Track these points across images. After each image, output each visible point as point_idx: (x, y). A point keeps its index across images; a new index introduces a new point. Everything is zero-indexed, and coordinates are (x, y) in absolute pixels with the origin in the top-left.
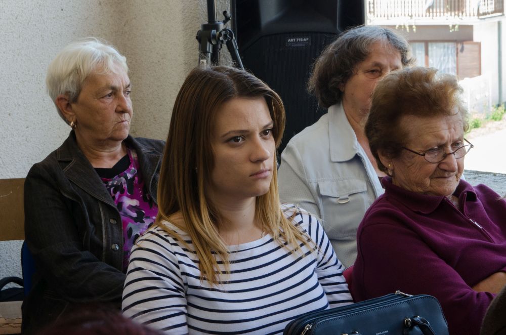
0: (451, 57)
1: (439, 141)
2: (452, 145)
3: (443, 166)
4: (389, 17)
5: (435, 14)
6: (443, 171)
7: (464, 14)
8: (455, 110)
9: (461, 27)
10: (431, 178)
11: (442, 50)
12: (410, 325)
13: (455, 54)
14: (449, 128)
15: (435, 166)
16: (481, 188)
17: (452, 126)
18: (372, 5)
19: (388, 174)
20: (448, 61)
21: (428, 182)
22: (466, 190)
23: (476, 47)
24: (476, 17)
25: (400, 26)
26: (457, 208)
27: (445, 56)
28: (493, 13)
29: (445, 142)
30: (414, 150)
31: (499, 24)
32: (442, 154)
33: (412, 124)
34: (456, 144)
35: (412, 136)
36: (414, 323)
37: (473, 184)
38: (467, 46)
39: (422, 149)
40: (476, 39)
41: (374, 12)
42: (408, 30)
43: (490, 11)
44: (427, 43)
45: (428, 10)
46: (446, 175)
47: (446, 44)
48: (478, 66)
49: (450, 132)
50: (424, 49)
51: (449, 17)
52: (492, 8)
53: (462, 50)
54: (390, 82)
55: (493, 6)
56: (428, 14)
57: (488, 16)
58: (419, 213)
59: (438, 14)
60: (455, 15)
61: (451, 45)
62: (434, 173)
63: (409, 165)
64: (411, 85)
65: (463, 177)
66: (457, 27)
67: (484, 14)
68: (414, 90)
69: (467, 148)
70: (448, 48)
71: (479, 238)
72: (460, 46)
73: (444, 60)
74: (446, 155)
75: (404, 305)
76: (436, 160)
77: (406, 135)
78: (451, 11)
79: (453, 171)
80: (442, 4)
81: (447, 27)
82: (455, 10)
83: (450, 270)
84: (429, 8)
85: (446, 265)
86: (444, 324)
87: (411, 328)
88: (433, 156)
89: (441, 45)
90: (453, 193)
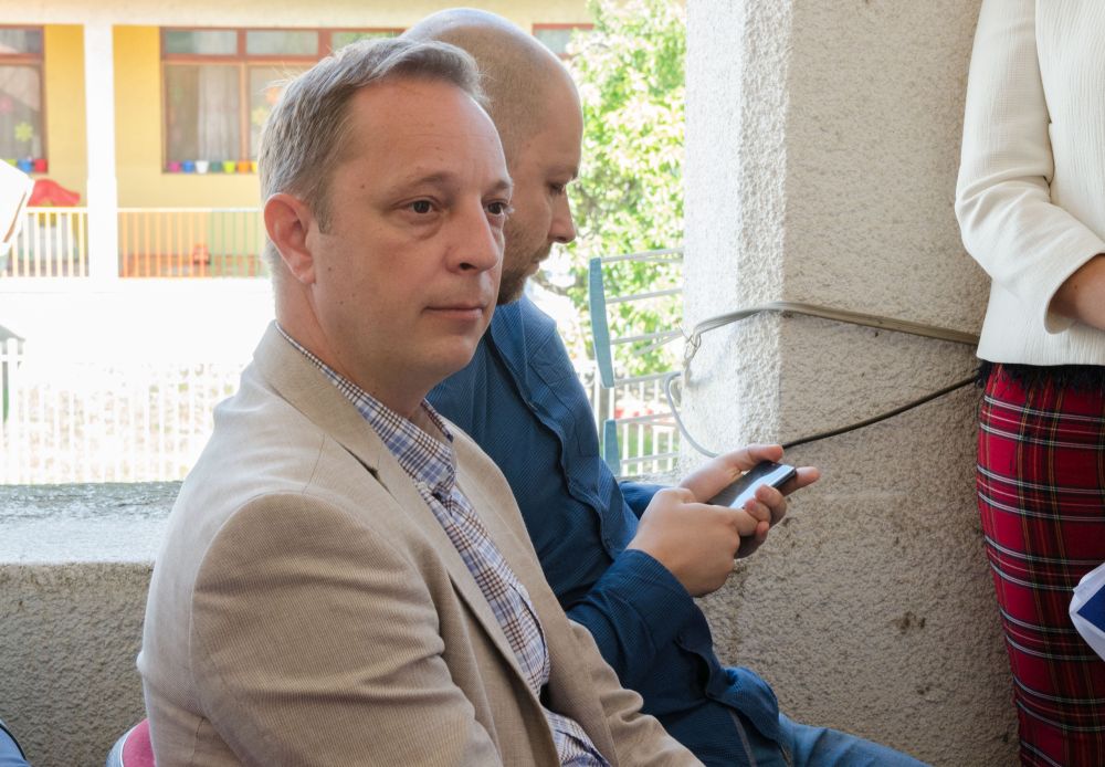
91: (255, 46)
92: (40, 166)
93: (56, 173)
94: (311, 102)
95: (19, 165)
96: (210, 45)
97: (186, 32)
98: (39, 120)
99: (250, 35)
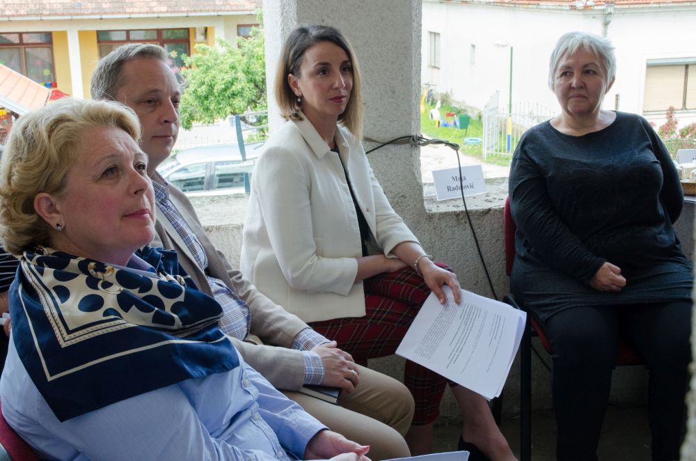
91: (133, 36)
92: (54, 85)
93: (60, 87)
94: (108, 66)
95: (46, 85)
96: (115, 37)
97: (107, 32)
98: (52, 67)
99: (131, 32)
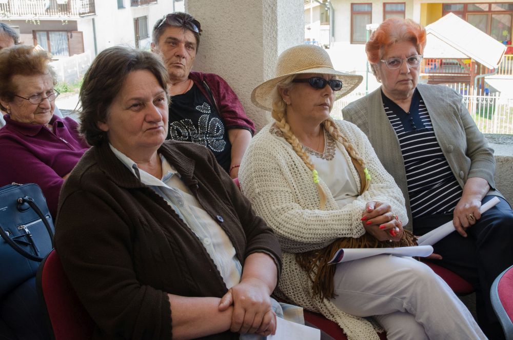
0: (64, 41)
1: (38, 91)
2: (46, 93)
3: (42, 106)
4: (21, 15)
5: (51, 13)
6: (41, 110)
7: (70, 13)
8: (47, 71)
9: (69, 21)
10: (35, 113)
11: (58, 37)
12: (21, 202)
13: (67, 39)
14: (44, 83)
15: (36, 106)
16: (67, 119)
17: (46, 81)
18: (8, 7)
19: (7, 112)
20: (63, 44)
21: (33, 116)
22: (57, 120)
23: (80, 35)
24: (78, 16)
25: (29, 21)
26: (52, 132)
27: (60, 40)
28: (88, 13)
29: (42, 91)
30: (22, 96)
31: (93, 20)
32: (40, 99)
33: (20, 81)
34: (49, 92)
35: (21, 88)
36: (24, 201)
37: (62, 117)
38: (74, 34)
39: (27, 96)
40: (79, 29)
41: (10, 11)
42: (35, 23)
43: (86, 12)
44: (48, 32)
45: (47, 11)
46: (44, 111)
47: (61, 33)
48: (82, 47)
49: (45, 85)
50: (46, 36)
51: (61, 15)
52: (87, 10)
53: (71, 37)
54: (4, 54)
55: (88, 9)
56: (47, 13)
57: (86, 15)
58: (27, 136)
59: (54, 13)
60: (65, 14)
61: (64, 34)
62: (36, 110)
63: (19, 106)
64: (18, 56)
65: (54, 113)
66: (66, 22)
67: (83, 14)
68: (19, 59)
69: (56, 94)
70: (62, 36)
71: (66, 149)
72: (69, 34)
73: (60, 43)
74: (43, 99)
75: (17, 191)
76: (37, 102)
77: (16, 87)
78: (62, 11)
79: (48, 109)
80: (55, 7)
81: (60, 21)
82: (64, 11)
83: (48, 168)
84: (47, 9)
85: (45, 165)
86: (44, 199)
87: (23, 204)
88: (34, 100)
89: (57, 33)
90: (49, 122)
92: (509, 43)
95: (503, 43)
98: (510, 30)
